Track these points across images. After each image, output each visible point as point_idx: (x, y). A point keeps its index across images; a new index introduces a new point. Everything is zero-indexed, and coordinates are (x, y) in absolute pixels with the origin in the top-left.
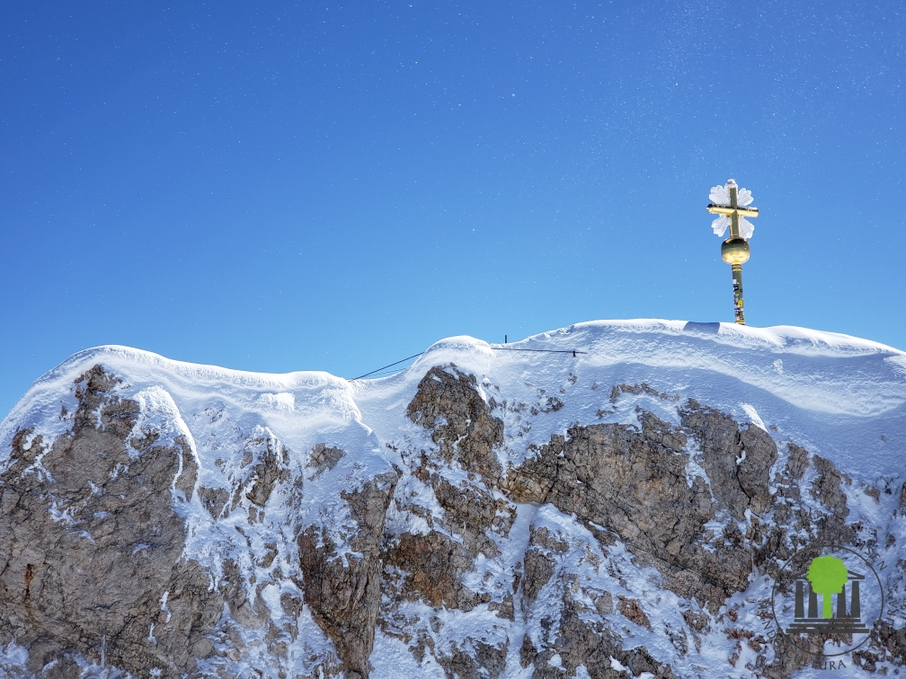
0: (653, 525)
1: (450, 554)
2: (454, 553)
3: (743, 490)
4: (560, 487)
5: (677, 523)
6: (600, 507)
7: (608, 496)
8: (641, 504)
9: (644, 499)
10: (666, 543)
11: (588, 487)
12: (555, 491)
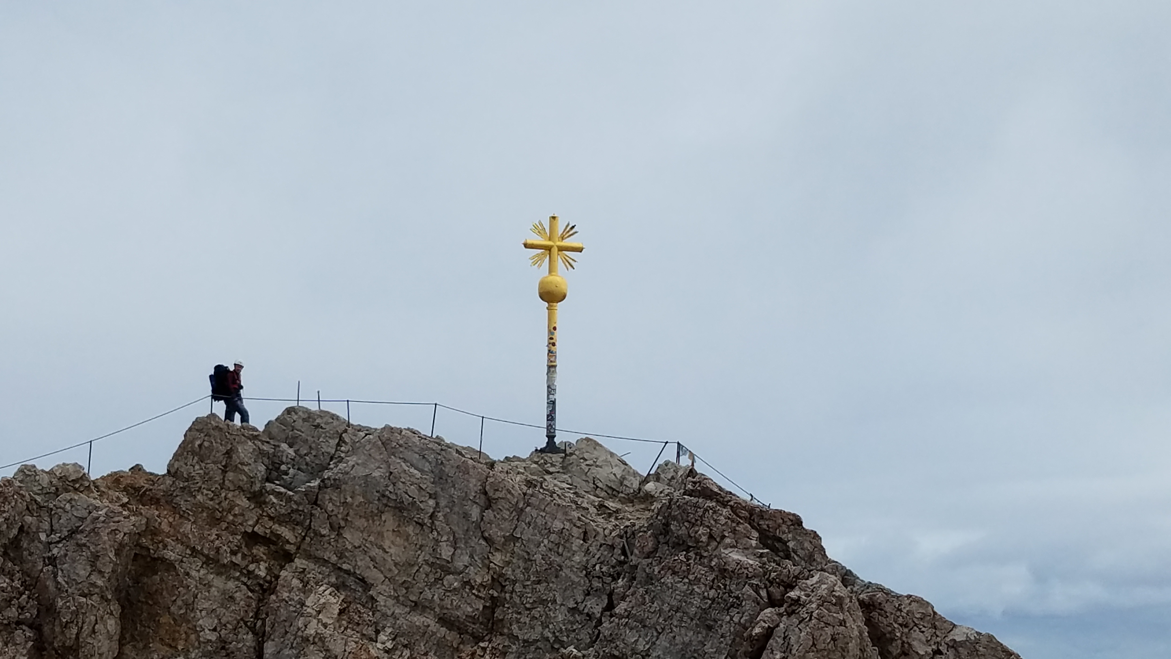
0: (396, 572)
1: (196, 597)
2: (199, 596)
3: (485, 539)
4: (312, 535)
5: (417, 570)
6: (348, 554)
7: (356, 544)
8: (386, 552)
9: (390, 547)
10: (407, 589)
11: (339, 535)
12: (308, 539)
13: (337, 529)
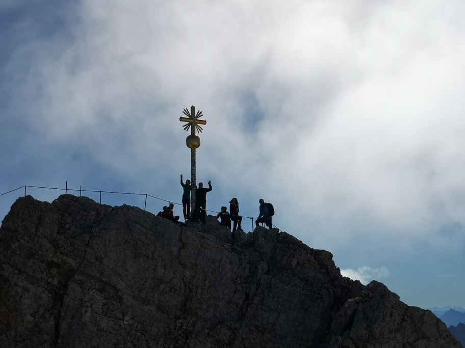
0: (133, 282)
1: (21, 297)
2: (23, 296)
3: (181, 264)
4: (86, 262)
5: (145, 281)
6: (106, 273)
7: (111, 267)
8: (128, 271)
9: (130, 269)
10: (140, 292)
11: (101, 262)
12: (83, 265)
13: (99, 260)
